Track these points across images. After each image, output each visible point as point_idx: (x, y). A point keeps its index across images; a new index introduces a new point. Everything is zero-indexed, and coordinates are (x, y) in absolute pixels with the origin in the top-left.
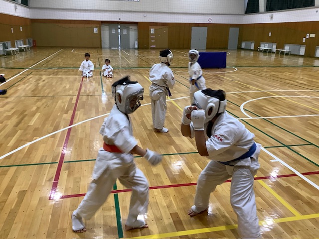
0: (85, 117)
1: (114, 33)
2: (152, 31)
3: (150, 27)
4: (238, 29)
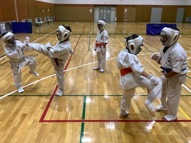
0: (74, 65)
1: (102, 12)
2: (126, 11)
3: (124, 8)
4: (184, 9)
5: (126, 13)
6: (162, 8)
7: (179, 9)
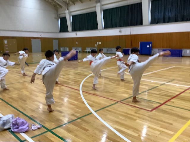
2: (6, 42)
3: (4, 39)
4: (57, 40)
5: (6, 44)
6: (40, 40)
7: (54, 41)
